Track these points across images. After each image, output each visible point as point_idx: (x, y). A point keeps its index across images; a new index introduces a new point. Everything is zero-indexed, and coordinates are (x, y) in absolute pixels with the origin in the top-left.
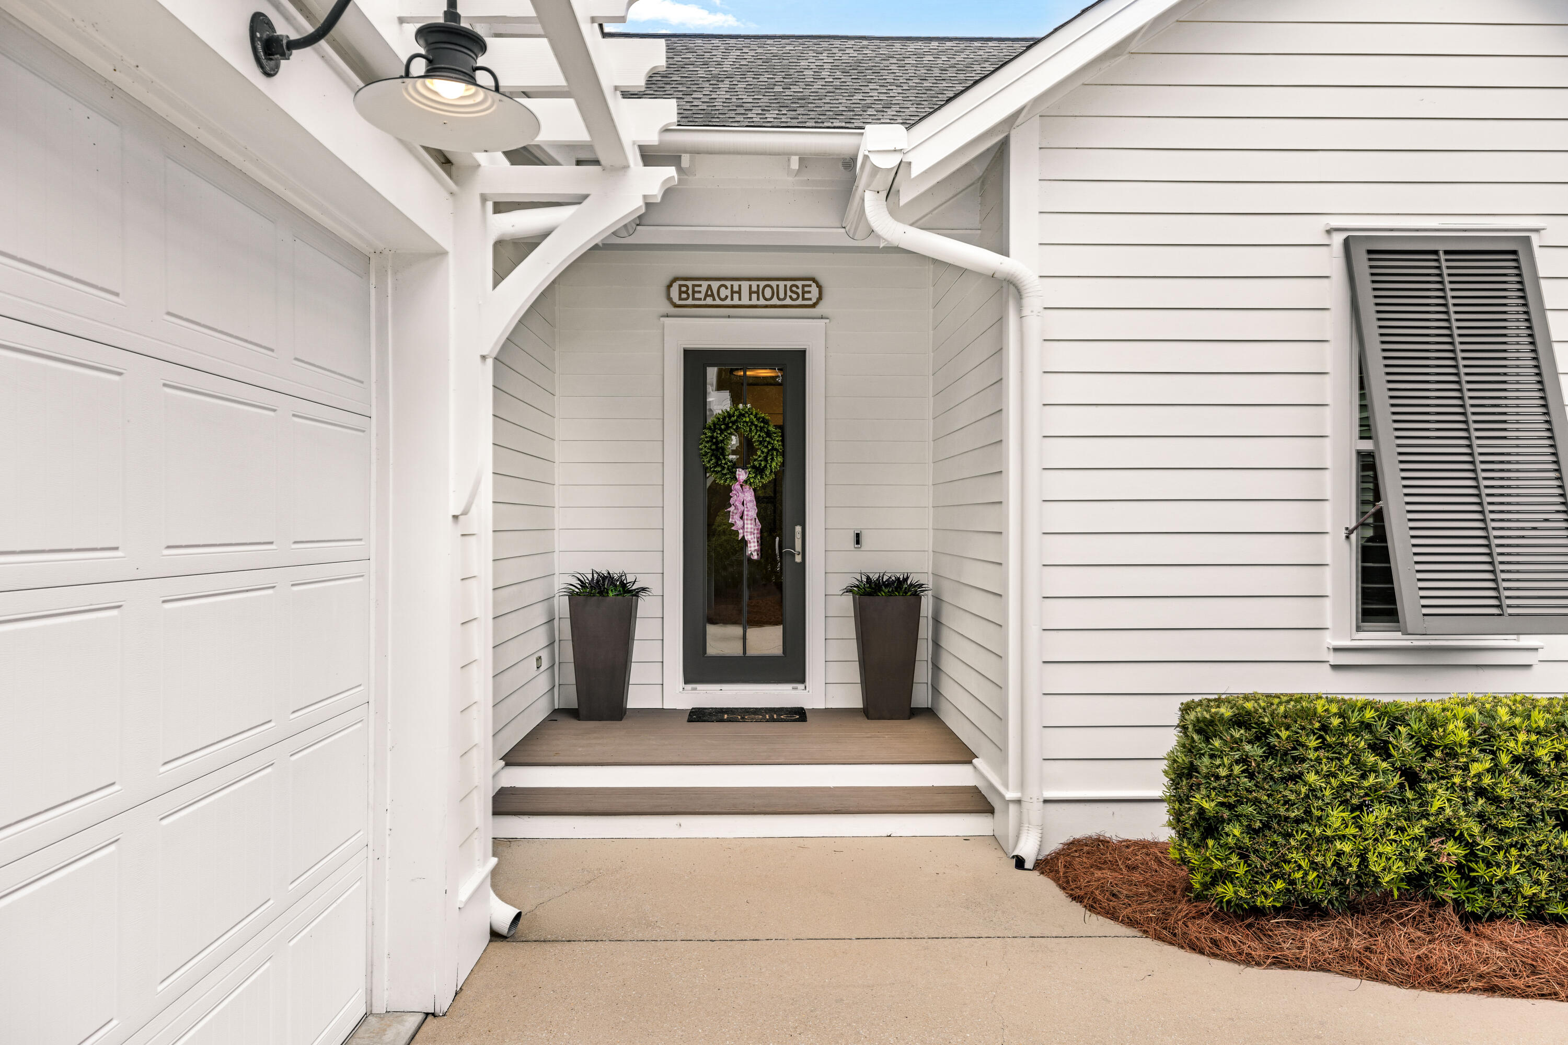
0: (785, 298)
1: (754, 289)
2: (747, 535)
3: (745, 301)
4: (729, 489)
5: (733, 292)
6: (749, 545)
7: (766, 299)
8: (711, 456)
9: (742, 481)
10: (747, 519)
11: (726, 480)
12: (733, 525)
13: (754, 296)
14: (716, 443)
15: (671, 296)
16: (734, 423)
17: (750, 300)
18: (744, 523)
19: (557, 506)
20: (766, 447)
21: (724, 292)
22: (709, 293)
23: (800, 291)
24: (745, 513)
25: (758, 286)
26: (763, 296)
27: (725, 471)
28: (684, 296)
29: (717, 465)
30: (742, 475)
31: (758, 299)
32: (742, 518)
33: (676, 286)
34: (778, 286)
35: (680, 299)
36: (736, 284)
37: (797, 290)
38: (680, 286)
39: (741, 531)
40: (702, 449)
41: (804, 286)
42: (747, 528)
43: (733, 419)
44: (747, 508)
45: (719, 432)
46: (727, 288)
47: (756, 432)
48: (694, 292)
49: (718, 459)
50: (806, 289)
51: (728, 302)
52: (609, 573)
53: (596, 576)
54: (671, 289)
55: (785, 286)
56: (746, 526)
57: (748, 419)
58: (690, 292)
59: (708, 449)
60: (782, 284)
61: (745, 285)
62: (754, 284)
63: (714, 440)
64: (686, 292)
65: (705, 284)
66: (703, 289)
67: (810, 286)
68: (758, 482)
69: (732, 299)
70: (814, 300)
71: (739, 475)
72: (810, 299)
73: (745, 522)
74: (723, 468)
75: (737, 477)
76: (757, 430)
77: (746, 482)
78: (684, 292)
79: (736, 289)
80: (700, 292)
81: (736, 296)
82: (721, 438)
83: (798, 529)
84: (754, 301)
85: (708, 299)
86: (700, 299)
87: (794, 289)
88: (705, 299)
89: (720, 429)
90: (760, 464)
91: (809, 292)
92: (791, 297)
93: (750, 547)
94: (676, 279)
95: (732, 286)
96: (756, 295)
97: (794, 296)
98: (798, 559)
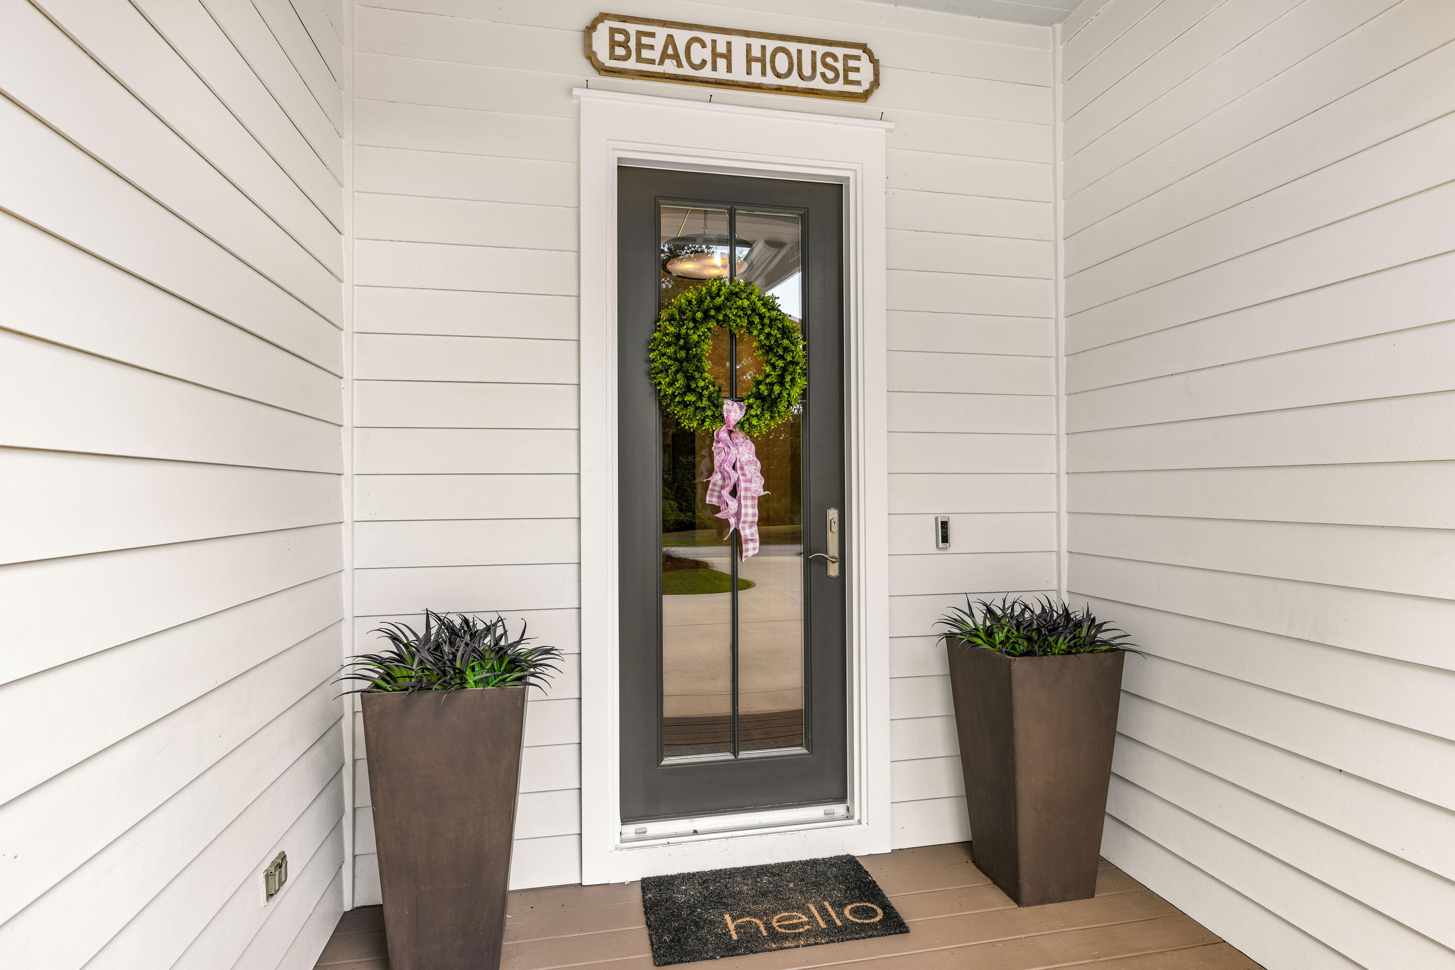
0: (812, 77)
1: (756, 52)
2: (744, 529)
3: (739, 74)
4: (710, 437)
5: (715, 55)
6: (744, 547)
7: (778, 76)
8: (677, 372)
9: (733, 423)
10: (746, 498)
11: (703, 421)
12: (717, 509)
13: (756, 67)
14: (686, 347)
15: (594, 49)
16: (718, 309)
17: (749, 73)
18: (740, 504)
19: (347, 471)
20: (781, 357)
21: (699, 54)
22: (670, 52)
23: (839, 66)
24: (743, 485)
25: (763, 48)
26: (773, 68)
27: (705, 403)
28: (620, 51)
29: (688, 389)
30: (733, 412)
31: (764, 73)
32: (734, 493)
33: (603, 29)
34: (800, 52)
35: (613, 56)
36: (722, 40)
37: (835, 64)
38: (613, 31)
39: (732, 521)
40: (654, 361)
41: (847, 57)
42: (746, 515)
43: (719, 301)
44: (744, 475)
45: (691, 325)
46: (704, 46)
47: (762, 329)
48: (640, 46)
49: (690, 378)
50: (852, 63)
51: (706, 73)
52: (466, 621)
53: (434, 623)
54: (594, 34)
55: (814, 53)
56: (743, 511)
57: (746, 303)
58: (632, 44)
59: (669, 358)
60: (807, 49)
61: (739, 44)
62: (756, 44)
63: (682, 342)
64: (625, 45)
65: (662, 33)
66: (659, 42)
67: (857, 58)
68: (765, 424)
69: (714, 68)
70: (866, 86)
71: (729, 411)
72: (858, 83)
73: (742, 502)
74: (700, 396)
75: (725, 415)
76: (763, 325)
77: (741, 424)
78: (620, 44)
79: (722, 48)
80: (651, 47)
81: (722, 63)
82: (695, 337)
83: (833, 514)
84: (756, 77)
85: (667, 62)
86: (652, 62)
87: (829, 60)
88: (661, 62)
89: (694, 320)
90: (771, 391)
91: (857, 70)
92: (823, 75)
93: (747, 550)
94: (603, 17)
95: (714, 42)
96: (759, 64)
97: (830, 75)
98: (833, 570)
